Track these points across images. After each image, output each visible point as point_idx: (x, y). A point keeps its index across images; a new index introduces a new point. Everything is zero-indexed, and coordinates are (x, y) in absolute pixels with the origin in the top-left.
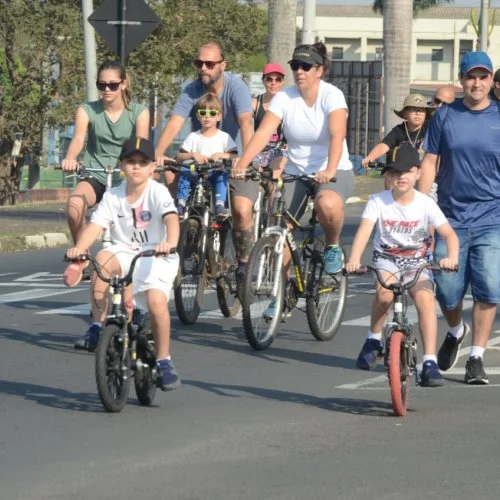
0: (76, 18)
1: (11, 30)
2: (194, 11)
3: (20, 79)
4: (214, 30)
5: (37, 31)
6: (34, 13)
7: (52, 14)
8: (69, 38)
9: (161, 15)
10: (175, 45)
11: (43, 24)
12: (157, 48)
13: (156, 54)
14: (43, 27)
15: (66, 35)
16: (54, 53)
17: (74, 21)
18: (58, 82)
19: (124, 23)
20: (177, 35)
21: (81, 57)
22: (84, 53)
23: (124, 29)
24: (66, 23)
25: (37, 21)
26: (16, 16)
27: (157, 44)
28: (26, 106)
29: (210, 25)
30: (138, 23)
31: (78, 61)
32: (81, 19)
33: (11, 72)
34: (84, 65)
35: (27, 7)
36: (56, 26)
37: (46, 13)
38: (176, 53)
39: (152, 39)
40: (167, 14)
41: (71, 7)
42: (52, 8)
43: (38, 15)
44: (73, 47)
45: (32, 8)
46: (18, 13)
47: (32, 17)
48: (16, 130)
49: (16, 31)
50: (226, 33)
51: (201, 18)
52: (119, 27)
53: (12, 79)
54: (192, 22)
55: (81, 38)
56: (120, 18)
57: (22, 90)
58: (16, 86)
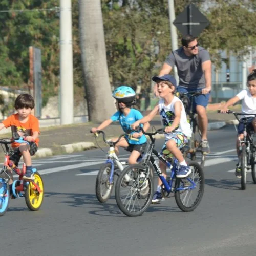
0: (167, 22)
1: (134, 30)
2: (226, 16)
3: (139, 55)
4: (237, 26)
5: (147, 30)
6: (145, 20)
7: (154, 21)
8: (163, 32)
9: (210, 19)
10: (217, 34)
11: (150, 26)
12: (208, 35)
13: (208, 39)
14: (150, 28)
15: (162, 31)
16: (156, 41)
17: (165, 24)
18: (158, 55)
19: (191, 24)
20: (218, 29)
21: (169, 42)
22: (171, 40)
23: (191, 27)
24: (161, 25)
25: (147, 24)
26: (136, 22)
27: (208, 34)
28: (143, 68)
29: (235, 23)
30: (198, 24)
31: (168, 44)
32: (169, 23)
33: (134, 51)
34: (171, 46)
35: (142, 18)
36: (157, 27)
37: (151, 20)
38: (218, 38)
39: (205, 31)
40: (213, 18)
41: (163, 17)
42: (154, 18)
43: (147, 22)
44: (165, 37)
45: (144, 18)
46: (137, 21)
47: (144, 23)
48: (138, 80)
49: (137, 31)
50: (243, 27)
51: (230, 19)
52: (188, 26)
53: (135, 55)
54: (226, 21)
55: (169, 32)
56: (189, 21)
57: (140, 60)
58: (137, 58)
